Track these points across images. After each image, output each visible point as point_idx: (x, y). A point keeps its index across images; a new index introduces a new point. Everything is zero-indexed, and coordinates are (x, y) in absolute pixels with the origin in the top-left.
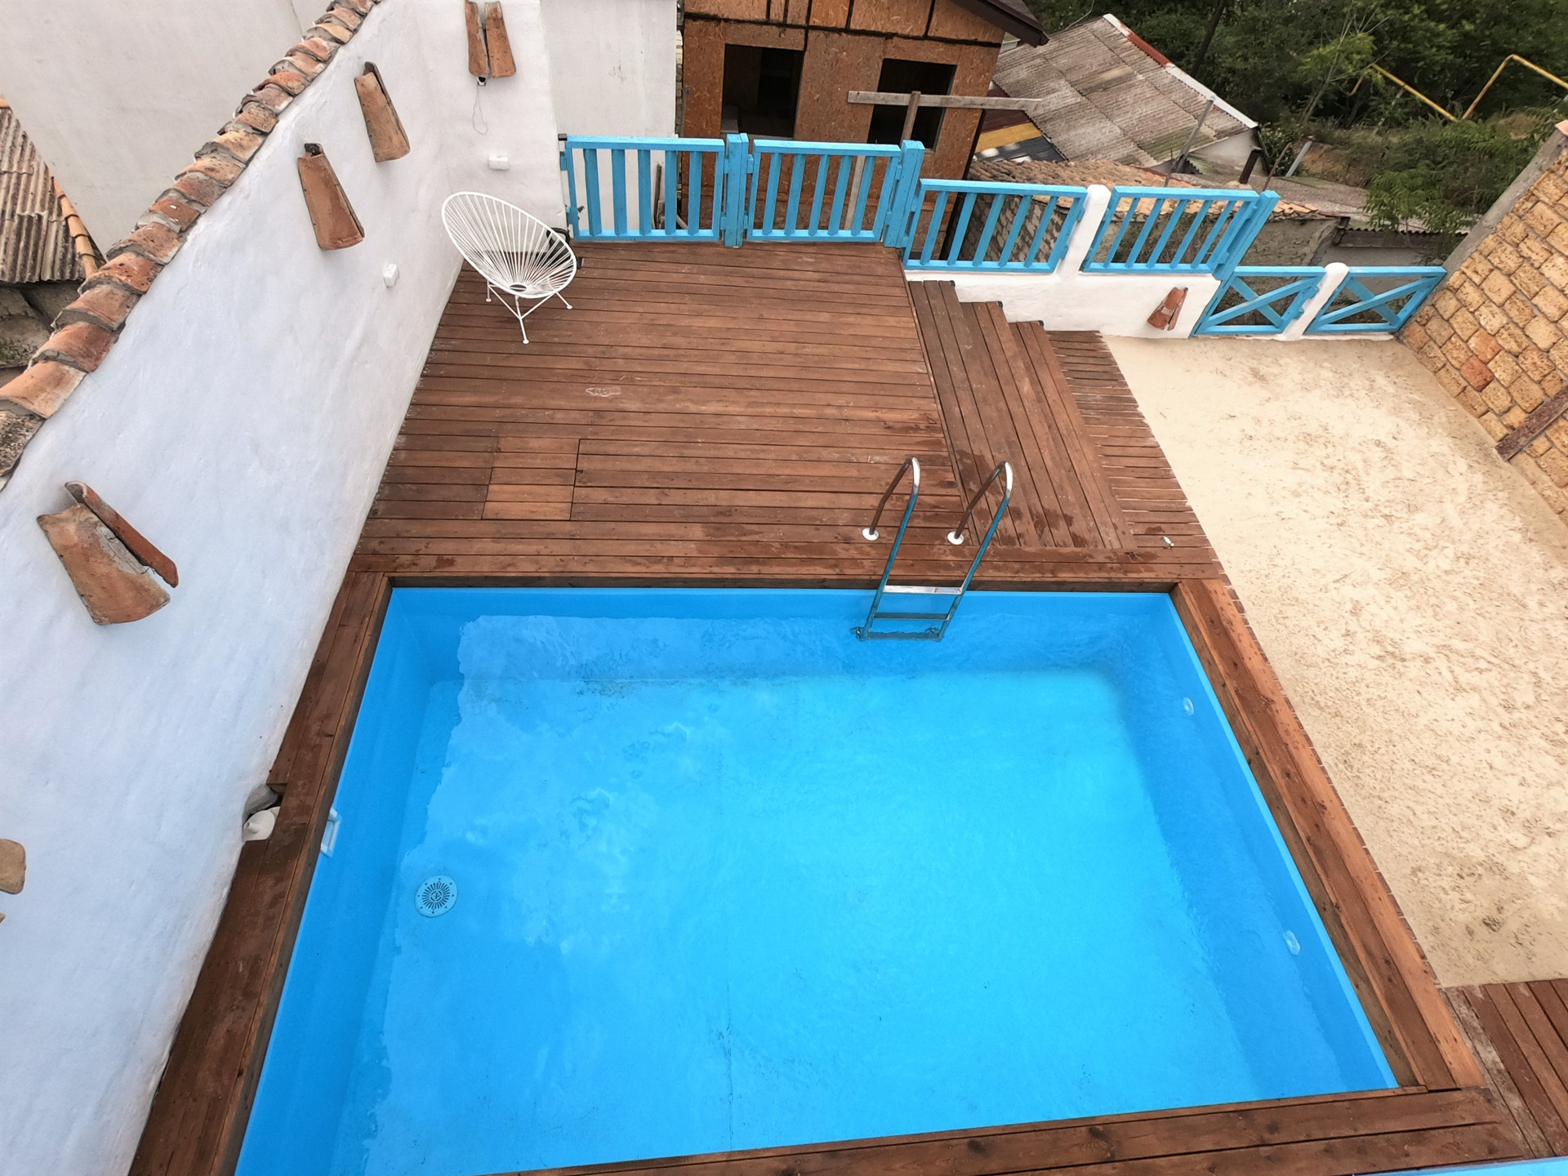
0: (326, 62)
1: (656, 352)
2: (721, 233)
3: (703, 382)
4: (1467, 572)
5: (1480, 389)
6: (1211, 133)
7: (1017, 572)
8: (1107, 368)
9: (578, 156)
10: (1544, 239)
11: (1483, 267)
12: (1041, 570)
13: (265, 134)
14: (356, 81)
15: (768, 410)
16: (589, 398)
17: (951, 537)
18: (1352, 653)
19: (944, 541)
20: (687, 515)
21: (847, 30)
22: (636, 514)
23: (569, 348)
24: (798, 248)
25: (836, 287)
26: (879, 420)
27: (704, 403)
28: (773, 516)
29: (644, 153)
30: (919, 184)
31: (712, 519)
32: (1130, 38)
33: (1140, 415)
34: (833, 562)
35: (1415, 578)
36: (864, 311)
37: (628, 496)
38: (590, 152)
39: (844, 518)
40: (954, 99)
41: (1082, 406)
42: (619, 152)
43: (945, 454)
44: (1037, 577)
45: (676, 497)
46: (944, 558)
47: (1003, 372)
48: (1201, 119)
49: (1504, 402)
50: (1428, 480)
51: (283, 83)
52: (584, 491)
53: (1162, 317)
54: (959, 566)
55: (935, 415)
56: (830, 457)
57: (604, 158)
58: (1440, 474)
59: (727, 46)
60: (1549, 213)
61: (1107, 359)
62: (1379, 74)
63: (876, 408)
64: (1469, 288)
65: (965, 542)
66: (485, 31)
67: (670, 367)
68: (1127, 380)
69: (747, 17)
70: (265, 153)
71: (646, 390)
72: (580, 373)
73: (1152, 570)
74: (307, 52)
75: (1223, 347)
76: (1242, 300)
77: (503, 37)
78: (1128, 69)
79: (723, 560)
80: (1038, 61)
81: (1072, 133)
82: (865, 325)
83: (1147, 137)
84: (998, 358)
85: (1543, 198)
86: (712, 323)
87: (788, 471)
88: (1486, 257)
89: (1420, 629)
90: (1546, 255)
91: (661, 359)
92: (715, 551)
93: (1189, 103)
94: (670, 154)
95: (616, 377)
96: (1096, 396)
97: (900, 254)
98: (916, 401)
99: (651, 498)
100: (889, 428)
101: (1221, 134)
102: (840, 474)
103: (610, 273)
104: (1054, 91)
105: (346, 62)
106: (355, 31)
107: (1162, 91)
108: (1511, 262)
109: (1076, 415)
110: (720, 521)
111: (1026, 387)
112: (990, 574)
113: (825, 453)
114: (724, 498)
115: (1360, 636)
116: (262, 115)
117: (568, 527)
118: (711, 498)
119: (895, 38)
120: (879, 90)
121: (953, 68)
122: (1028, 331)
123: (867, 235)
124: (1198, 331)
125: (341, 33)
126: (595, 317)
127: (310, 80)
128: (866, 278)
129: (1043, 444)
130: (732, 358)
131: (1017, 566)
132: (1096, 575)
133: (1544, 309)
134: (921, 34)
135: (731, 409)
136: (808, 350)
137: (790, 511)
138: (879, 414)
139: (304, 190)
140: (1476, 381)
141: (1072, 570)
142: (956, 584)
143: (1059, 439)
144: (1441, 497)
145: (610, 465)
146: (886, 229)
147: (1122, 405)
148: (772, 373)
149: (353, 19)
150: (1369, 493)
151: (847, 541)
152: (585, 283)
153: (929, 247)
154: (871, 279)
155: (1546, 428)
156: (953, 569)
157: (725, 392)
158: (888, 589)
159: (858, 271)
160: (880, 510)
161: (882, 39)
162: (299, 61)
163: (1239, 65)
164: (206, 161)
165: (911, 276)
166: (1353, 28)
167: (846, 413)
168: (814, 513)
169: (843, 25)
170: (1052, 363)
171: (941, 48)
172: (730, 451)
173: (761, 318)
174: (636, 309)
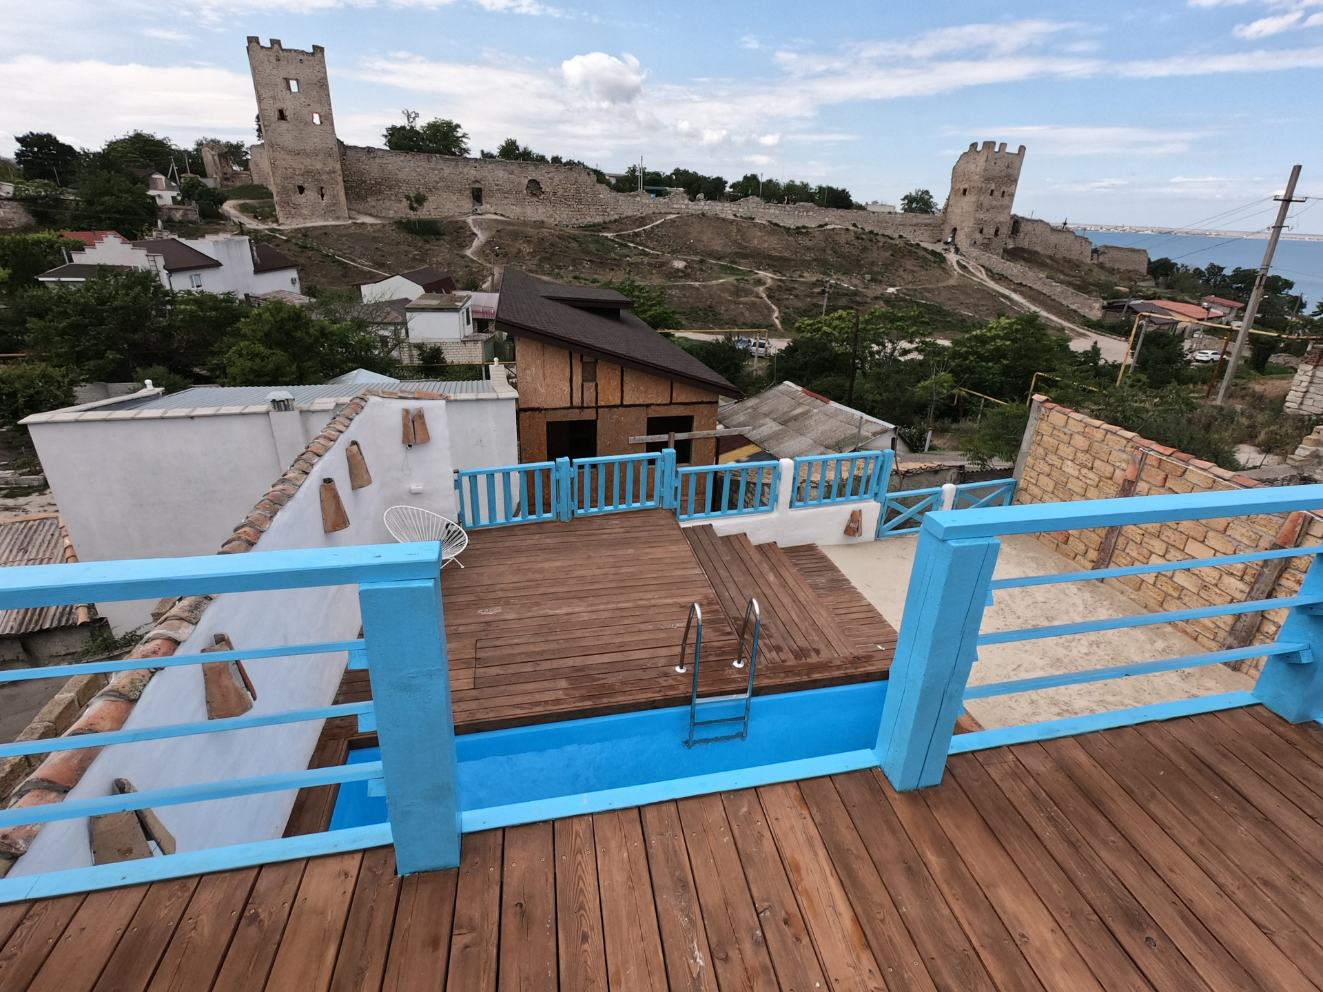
0: (334, 441)
1: (522, 584)
2: (558, 514)
3: (556, 597)
4: (1100, 653)
5: (1066, 542)
6: (869, 435)
7: (784, 678)
8: (825, 564)
9: (466, 481)
10: (1056, 453)
11: (1034, 474)
12: (798, 674)
13: (307, 473)
14: (347, 449)
15: (601, 607)
16: (481, 616)
17: (735, 664)
18: (1040, 714)
19: (731, 666)
20: (555, 675)
21: (622, 405)
22: (520, 678)
23: (465, 589)
24: (608, 517)
25: (635, 535)
26: (675, 604)
27: (558, 609)
28: (613, 667)
29: (506, 474)
30: (677, 471)
31: (572, 675)
32: (803, 392)
33: (853, 587)
34: (658, 689)
35: (1066, 661)
36: (655, 545)
37: (512, 669)
38: (473, 478)
39: (662, 662)
40: (697, 433)
41: (814, 587)
42: (490, 476)
43: (723, 617)
44: (797, 679)
45: (545, 665)
46: (733, 677)
47: (754, 571)
48: (859, 428)
49: (1082, 548)
50: (1054, 601)
51: (315, 451)
52: (482, 670)
53: (853, 528)
54: (744, 680)
55: (712, 596)
56: (648, 629)
57: (482, 481)
58: (1062, 596)
59: (547, 423)
60: (1051, 440)
61: (824, 558)
62: (964, 392)
63: (672, 597)
64: (1032, 487)
65: (745, 666)
66: (413, 422)
67: (532, 592)
68: (840, 569)
69: (558, 406)
70: (307, 482)
71: (518, 606)
72: (475, 602)
73: (873, 665)
74: (325, 437)
75: (899, 542)
76: (899, 513)
77: (424, 424)
78: (807, 408)
79: (582, 698)
80: (749, 410)
81: (782, 446)
82: (657, 552)
83: (831, 442)
84: (750, 564)
85: (1044, 433)
86: (558, 564)
87: (619, 640)
88: (1032, 468)
89: (1081, 692)
90: (1061, 461)
91: (526, 588)
92: (577, 693)
93: (850, 421)
94: (522, 473)
95: (497, 602)
96: (822, 581)
97: (674, 513)
98: (698, 589)
99: (529, 668)
100: (683, 607)
101: (874, 434)
102: (655, 637)
103: (487, 545)
104: (763, 425)
105: (343, 441)
106: (347, 427)
107: (830, 416)
108: (1046, 469)
109: (810, 592)
110: (577, 676)
111: (771, 578)
112: (765, 682)
113: (643, 627)
114: (579, 662)
115: (1041, 702)
116: (306, 465)
117: (474, 693)
118: (570, 662)
119: (652, 407)
120: (648, 435)
121: (692, 417)
122: (766, 550)
123: (651, 504)
124: (878, 535)
125: (341, 428)
126: (481, 570)
127: (327, 449)
128: (653, 528)
129: (789, 609)
130: (573, 581)
131: (783, 675)
132: (836, 673)
133: (1075, 490)
134: (668, 402)
135: (577, 610)
136: (623, 570)
137: (625, 663)
138: (675, 600)
139: (321, 501)
140: (1062, 538)
141: (820, 673)
142: (744, 691)
143: (801, 607)
144: (1067, 610)
145: (498, 652)
146: (661, 498)
147: (840, 584)
148: (601, 586)
149: (346, 422)
150: (1019, 613)
151: (666, 675)
152: (471, 552)
153: (691, 507)
154: (658, 528)
155: (1111, 557)
156: (741, 682)
157: (572, 601)
158: (699, 701)
159: (647, 524)
160: (683, 654)
161: (644, 408)
162: (322, 441)
163: (878, 397)
164: (280, 487)
165: (683, 525)
166: (937, 371)
167: (653, 602)
168: (642, 662)
169: (619, 403)
170: (787, 564)
171: (682, 408)
172: (579, 634)
173: (590, 557)
174: (507, 562)
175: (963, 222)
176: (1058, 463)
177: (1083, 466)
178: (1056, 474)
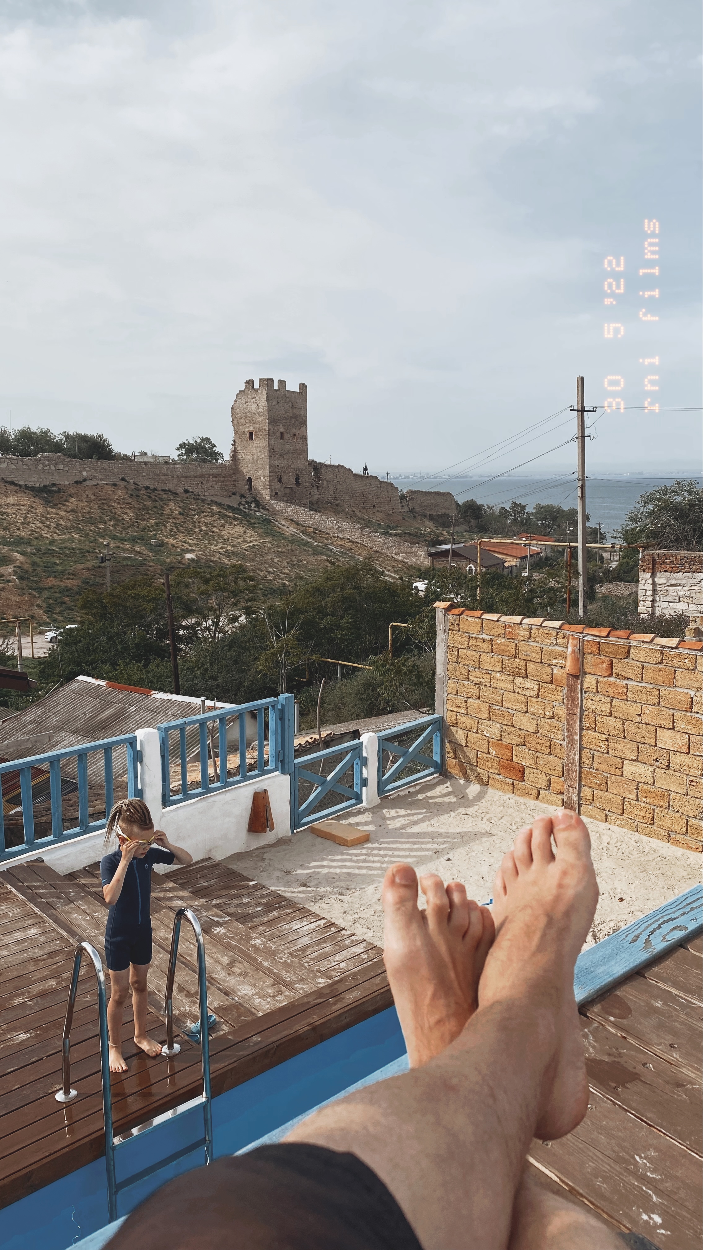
5: (522, 779)
10: (479, 668)
11: (460, 701)
32: (109, 686)
49: (542, 779)
60: (469, 653)
64: (462, 719)
78: (120, 706)
85: (459, 646)
88: (456, 695)
90: (488, 676)
107: (158, 711)
108: (474, 690)
124: (296, 825)
133: (514, 708)
140: (515, 775)
175: (257, 470)
176: (485, 680)
177: (515, 674)
178: (486, 693)
